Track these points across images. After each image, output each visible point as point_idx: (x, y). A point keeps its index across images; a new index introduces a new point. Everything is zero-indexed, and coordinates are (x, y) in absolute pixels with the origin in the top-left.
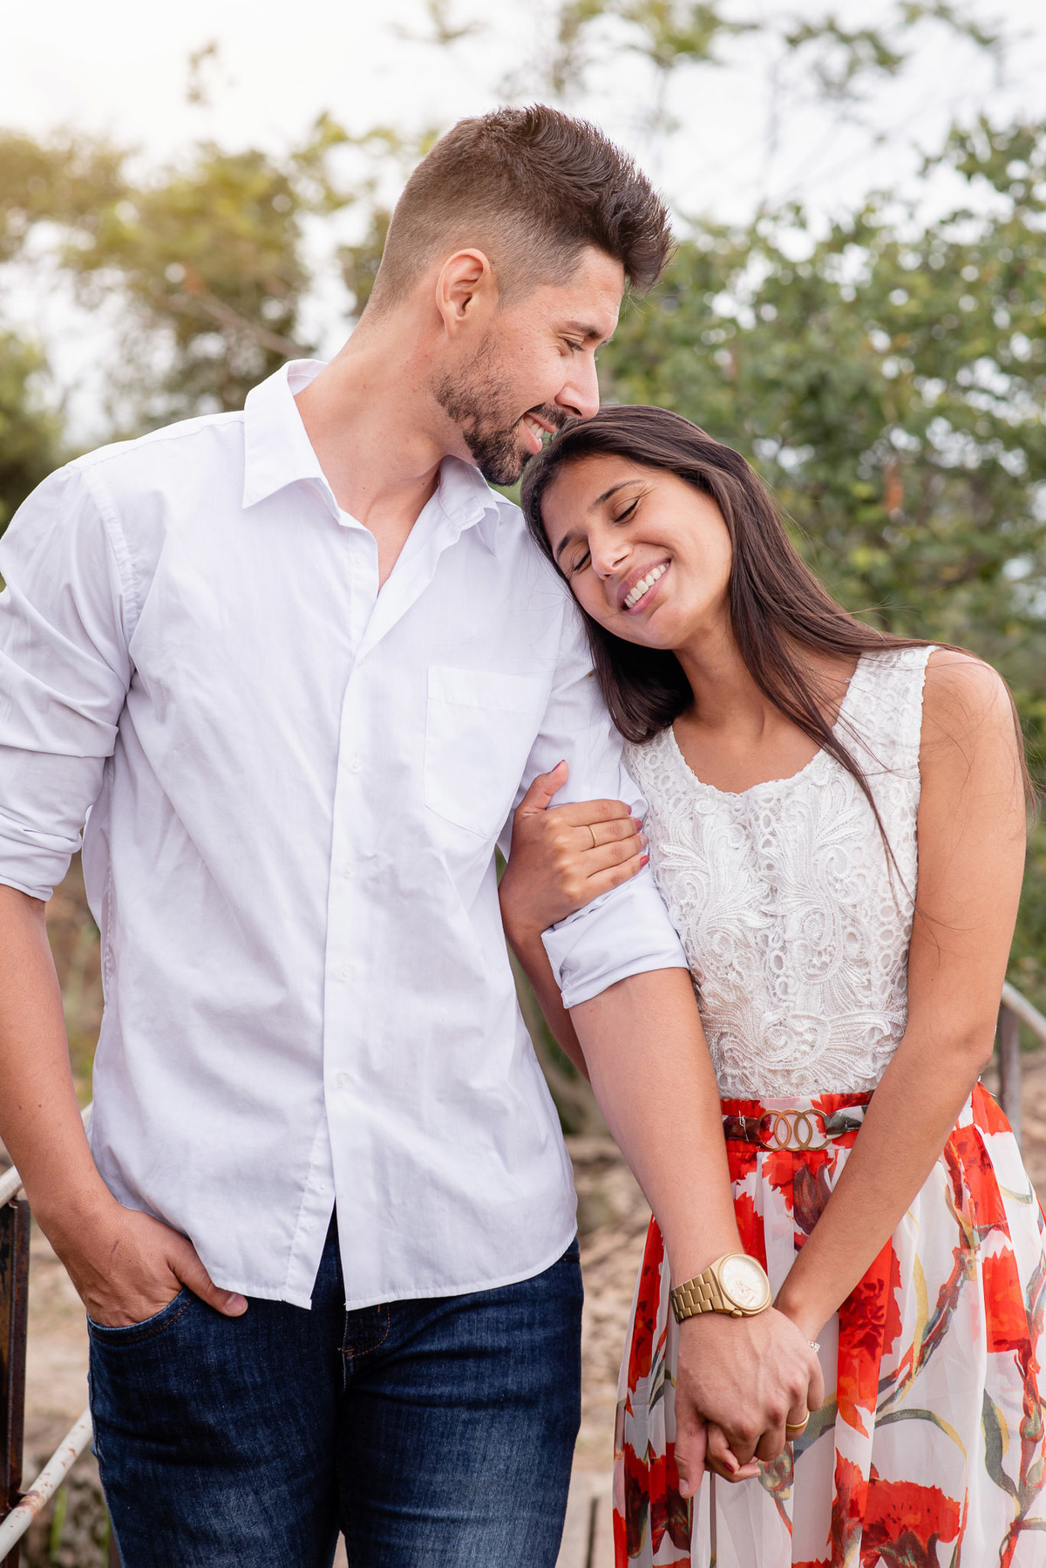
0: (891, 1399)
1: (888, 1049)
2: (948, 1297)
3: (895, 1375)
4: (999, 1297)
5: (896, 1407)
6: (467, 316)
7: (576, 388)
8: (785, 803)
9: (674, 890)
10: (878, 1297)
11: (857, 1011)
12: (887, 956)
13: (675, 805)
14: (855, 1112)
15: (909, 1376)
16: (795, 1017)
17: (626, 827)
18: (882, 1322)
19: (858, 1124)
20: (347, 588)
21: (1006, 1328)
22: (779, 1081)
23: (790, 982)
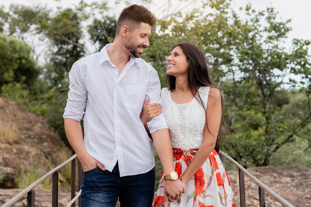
0: (205, 194)
1: (200, 143)
2: (211, 178)
3: (205, 190)
4: (219, 178)
5: (206, 195)
6: (126, 35)
7: (145, 43)
8: (187, 107)
9: (168, 117)
10: (201, 178)
11: (196, 137)
12: (200, 130)
13: (170, 105)
14: (195, 151)
15: (207, 190)
16: (187, 137)
17: (159, 107)
18: (202, 181)
19: (196, 153)
20: (114, 75)
21: (221, 183)
22: (184, 146)
23: (186, 132)
